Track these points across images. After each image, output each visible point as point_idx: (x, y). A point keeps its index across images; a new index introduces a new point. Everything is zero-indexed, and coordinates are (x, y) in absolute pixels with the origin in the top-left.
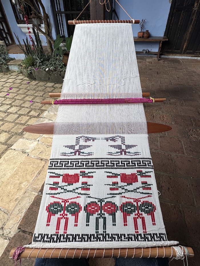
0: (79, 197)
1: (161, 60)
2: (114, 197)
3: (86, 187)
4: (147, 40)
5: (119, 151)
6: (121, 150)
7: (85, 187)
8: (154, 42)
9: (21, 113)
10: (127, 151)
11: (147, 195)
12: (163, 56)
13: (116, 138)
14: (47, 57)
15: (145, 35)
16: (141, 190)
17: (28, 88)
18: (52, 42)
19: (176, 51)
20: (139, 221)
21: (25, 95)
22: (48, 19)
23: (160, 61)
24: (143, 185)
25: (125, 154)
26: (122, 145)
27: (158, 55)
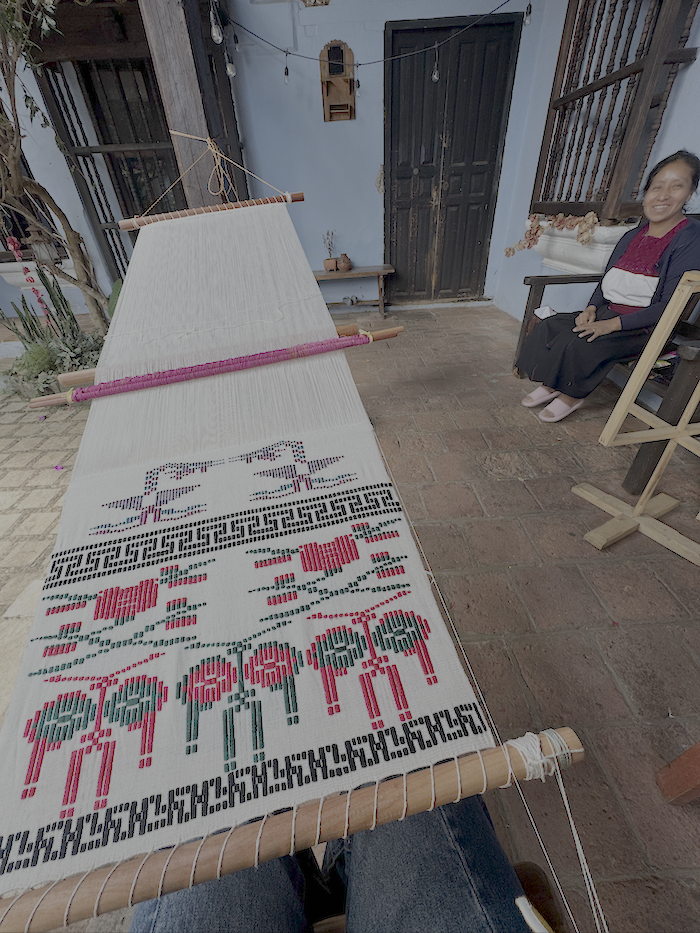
0: (158, 655)
1: (390, 316)
2: (285, 623)
3: (182, 615)
4: (349, 275)
5: (290, 481)
6: (295, 479)
7: (177, 616)
8: (366, 278)
9: (28, 506)
10: (313, 477)
11: (394, 593)
12: (391, 308)
13: (277, 449)
14: (91, 340)
15: (342, 265)
16: (373, 581)
17: (44, 433)
18: (101, 302)
19: (417, 294)
20: (381, 683)
21: (36, 454)
22: (82, 245)
23: (388, 320)
24: (378, 564)
25: (309, 486)
26: (298, 464)
27: (382, 306)
